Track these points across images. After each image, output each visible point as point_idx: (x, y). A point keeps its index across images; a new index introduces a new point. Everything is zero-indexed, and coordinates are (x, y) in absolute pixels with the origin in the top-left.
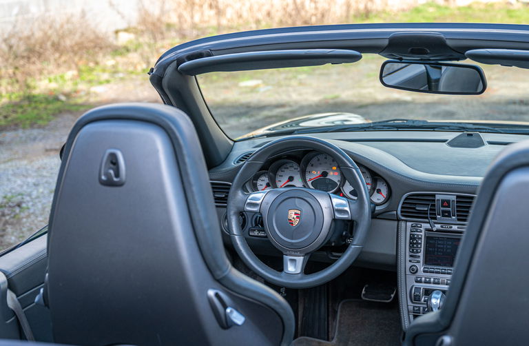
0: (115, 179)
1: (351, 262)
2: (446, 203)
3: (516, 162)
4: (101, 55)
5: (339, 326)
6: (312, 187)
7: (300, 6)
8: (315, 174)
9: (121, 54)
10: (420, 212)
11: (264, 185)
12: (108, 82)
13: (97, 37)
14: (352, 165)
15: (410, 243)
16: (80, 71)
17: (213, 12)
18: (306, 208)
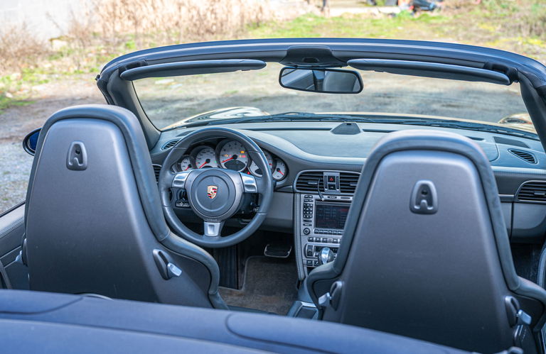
0: (79, 165)
1: (258, 227)
2: (332, 179)
3: (390, 148)
4: (39, 59)
5: (247, 278)
6: (224, 167)
7: (203, 17)
8: (227, 157)
9: (56, 58)
10: (312, 186)
11: (187, 167)
12: (46, 81)
13: (37, 45)
14: (258, 149)
15: (304, 211)
16: (22, 73)
17: (130, 23)
18: (221, 184)
